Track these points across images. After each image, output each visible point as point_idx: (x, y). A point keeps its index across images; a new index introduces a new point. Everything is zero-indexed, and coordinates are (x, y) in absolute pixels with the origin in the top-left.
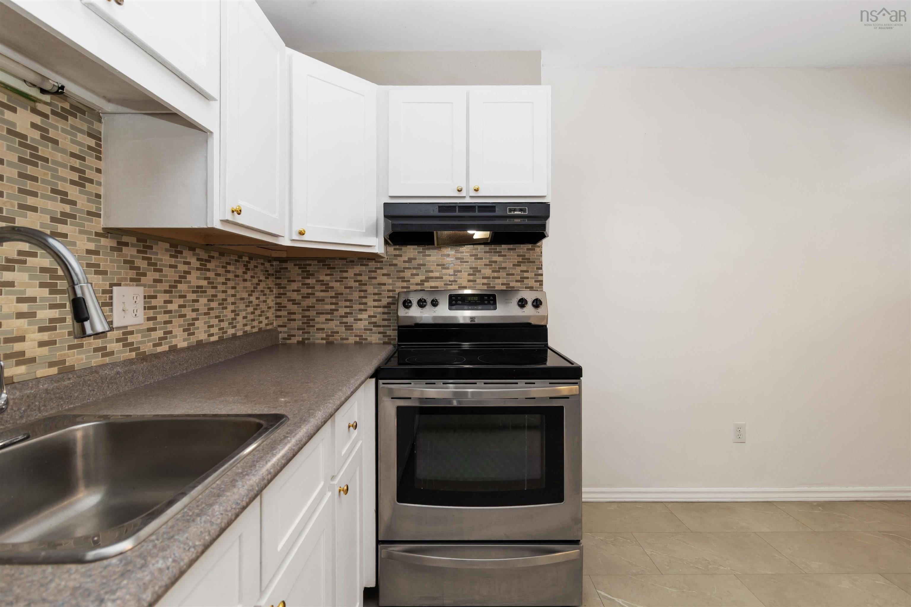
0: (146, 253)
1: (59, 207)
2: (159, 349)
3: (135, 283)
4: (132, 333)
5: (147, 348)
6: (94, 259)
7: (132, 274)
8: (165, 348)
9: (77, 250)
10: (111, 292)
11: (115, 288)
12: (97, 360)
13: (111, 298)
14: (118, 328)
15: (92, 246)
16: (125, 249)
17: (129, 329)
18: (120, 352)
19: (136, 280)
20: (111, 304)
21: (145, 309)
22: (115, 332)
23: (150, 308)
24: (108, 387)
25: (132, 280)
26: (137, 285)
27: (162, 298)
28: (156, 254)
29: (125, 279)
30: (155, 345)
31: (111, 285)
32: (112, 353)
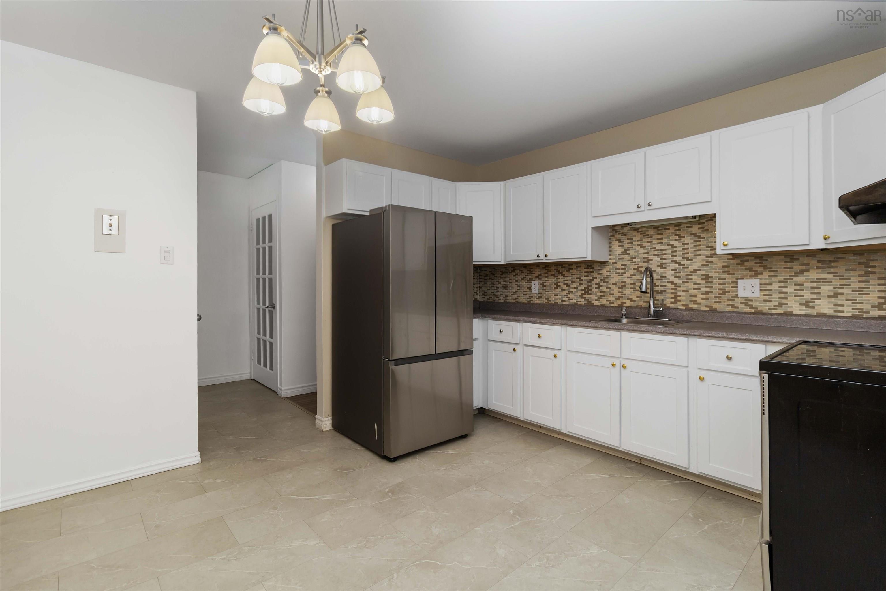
0: (762, 263)
1: (709, 252)
2: (774, 311)
3: (754, 278)
4: (752, 300)
5: (765, 309)
6: (726, 269)
7: (752, 274)
8: (780, 311)
9: (718, 266)
10: (737, 282)
11: (739, 280)
12: (729, 309)
13: (737, 284)
14: (741, 297)
15: (725, 264)
16: (746, 263)
17: (749, 298)
18: (742, 308)
19: (755, 276)
20: (737, 287)
21: (761, 290)
22: (740, 299)
23: (765, 290)
24: (727, 319)
25: (750, 276)
26: (755, 279)
27: (776, 286)
28: (772, 262)
29: (747, 276)
30: (769, 309)
31: (737, 279)
32: (738, 308)
